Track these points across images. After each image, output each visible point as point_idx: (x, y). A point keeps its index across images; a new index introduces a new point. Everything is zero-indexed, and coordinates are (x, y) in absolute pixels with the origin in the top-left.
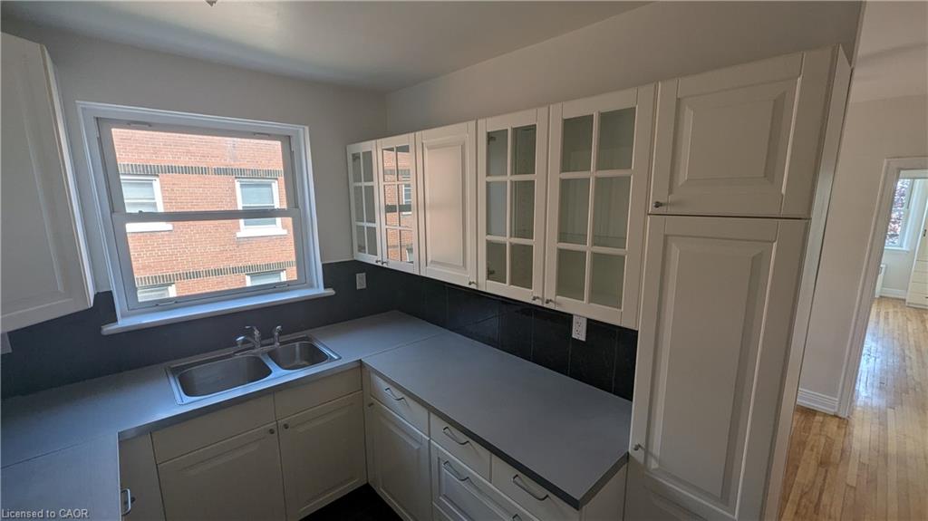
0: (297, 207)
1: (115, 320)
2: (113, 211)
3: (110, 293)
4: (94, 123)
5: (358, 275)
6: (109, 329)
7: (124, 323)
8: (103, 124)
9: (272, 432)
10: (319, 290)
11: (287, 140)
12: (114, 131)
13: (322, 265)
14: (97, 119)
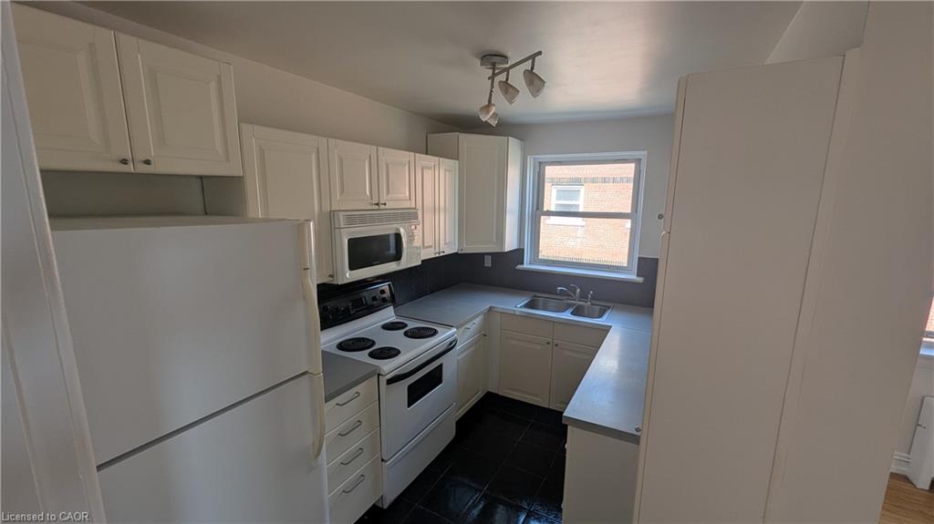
0: (636, 212)
1: (523, 264)
2: (537, 209)
3: (523, 251)
4: (538, 164)
6: (519, 267)
7: (526, 266)
8: (541, 165)
9: (548, 343)
10: (633, 277)
11: (638, 161)
12: (547, 168)
13: (639, 258)
14: (540, 163)
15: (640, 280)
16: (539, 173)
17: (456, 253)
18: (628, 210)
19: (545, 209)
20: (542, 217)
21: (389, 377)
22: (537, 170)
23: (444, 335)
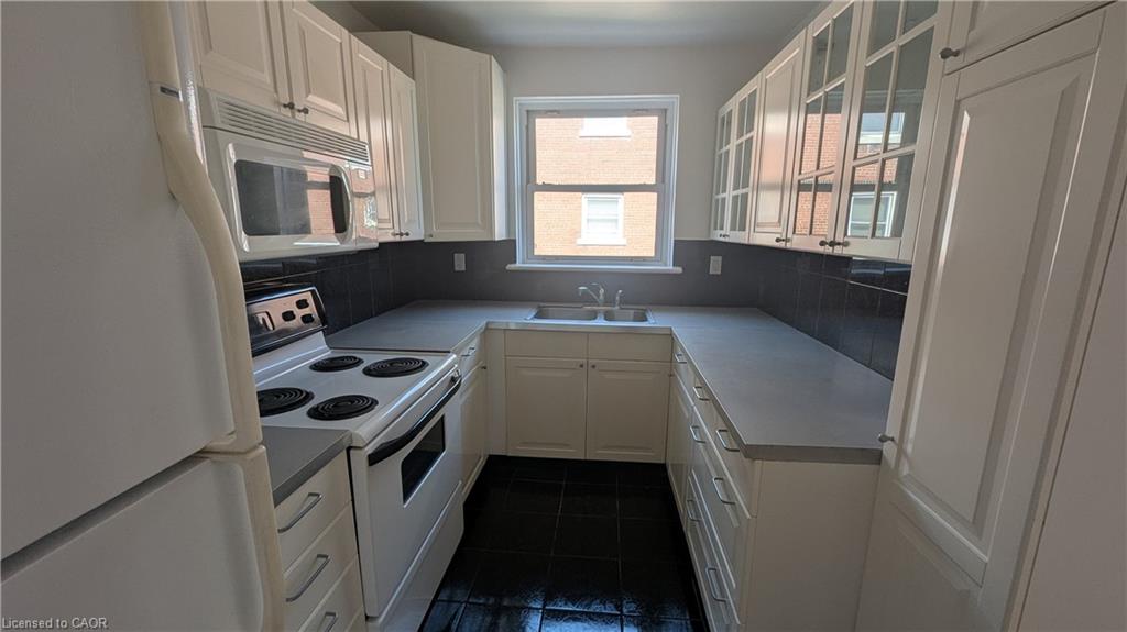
0: (663, 182)
1: (515, 262)
2: (528, 182)
3: (514, 241)
4: (525, 113)
5: (712, 258)
6: (510, 267)
7: (519, 265)
8: (531, 115)
9: (582, 366)
10: (670, 267)
11: (663, 113)
12: (538, 120)
13: (675, 241)
14: (528, 111)
15: (679, 270)
16: (527, 127)
17: (422, 241)
18: (652, 180)
19: (539, 182)
20: (536, 194)
21: (370, 449)
22: (525, 123)
23: (439, 369)
